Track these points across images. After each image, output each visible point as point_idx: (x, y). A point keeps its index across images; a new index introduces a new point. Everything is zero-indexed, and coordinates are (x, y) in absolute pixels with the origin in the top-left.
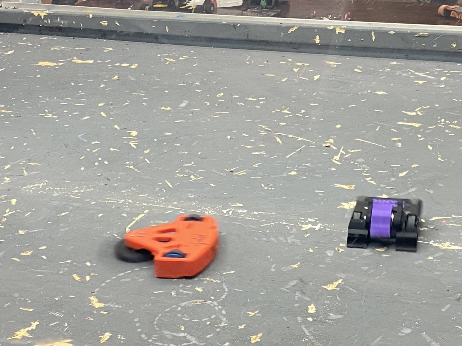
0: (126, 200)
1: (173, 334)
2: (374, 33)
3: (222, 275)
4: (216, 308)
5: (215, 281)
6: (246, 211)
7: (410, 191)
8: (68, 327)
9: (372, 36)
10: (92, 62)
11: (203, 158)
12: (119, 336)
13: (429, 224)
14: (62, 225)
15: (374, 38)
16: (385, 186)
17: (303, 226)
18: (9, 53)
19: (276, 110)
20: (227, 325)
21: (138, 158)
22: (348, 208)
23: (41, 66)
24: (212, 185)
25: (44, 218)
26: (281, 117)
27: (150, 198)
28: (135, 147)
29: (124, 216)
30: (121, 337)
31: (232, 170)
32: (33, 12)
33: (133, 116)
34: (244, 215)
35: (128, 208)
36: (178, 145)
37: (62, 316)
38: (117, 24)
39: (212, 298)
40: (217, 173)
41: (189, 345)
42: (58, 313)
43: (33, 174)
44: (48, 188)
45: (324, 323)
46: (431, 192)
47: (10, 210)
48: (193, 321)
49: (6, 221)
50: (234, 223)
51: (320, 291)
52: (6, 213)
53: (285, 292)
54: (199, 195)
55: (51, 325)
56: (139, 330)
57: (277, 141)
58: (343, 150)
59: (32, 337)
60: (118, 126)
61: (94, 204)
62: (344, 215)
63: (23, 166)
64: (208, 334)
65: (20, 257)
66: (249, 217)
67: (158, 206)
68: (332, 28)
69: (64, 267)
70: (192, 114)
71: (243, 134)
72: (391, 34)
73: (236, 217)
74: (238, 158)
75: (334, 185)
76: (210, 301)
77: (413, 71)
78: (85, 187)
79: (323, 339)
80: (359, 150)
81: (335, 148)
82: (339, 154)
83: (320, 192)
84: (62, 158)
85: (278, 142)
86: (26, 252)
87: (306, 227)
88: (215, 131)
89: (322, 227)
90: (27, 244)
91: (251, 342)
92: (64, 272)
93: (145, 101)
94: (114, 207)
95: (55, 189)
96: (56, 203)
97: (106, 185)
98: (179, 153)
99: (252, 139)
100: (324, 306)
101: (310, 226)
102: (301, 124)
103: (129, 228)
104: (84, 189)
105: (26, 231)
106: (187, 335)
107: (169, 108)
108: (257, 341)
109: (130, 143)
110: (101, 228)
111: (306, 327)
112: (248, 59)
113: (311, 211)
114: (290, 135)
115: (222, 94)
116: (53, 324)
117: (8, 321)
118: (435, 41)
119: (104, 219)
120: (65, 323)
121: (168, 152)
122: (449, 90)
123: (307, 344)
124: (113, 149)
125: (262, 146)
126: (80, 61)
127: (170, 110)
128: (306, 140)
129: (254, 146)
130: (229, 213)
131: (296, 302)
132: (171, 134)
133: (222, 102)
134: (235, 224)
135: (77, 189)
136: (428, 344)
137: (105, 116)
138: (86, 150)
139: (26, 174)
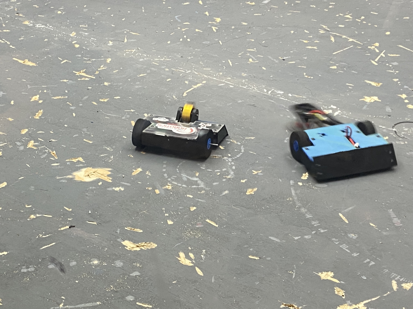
0: (193, 71)
1: (188, 177)
3: (244, 140)
4: (229, 163)
5: (236, 143)
6: (283, 92)
8: (112, 160)
11: (265, 46)
12: (147, 172)
14: (138, 83)
16: (408, 87)
17: (325, 111)
19: (340, 14)
20: (232, 178)
21: (215, 39)
22: (369, 102)
24: (263, 68)
25: (127, 76)
26: (342, 20)
27: (211, 72)
28: (215, 31)
29: (186, 83)
30: (148, 173)
31: (284, 58)
33: (222, 7)
34: (280, 95)
35: (192, 77)
36: (248, 33)
37: (111, 151)
39: (229, 155)
40: (271, 59)
41: (198, 187)
42: (109, 148)
43: (132, 41)
44: (138, 54)
45: (311, 188)
47: (103, 66)
48: (208, 170)
49: (98, 74)
50: (270, 100)
52: (100, 68)
54: (250, 74)
55: (101, 156)
56: (164, 170)
57: (331, 39)
58: (384, 54)
59: (84, 162)
60: (208, 13)
61: (167, 71)
62: (363, 107)
63: (126, 35)
64: (216, 182)
65: (98, 102)
66: (283, 98)
67: (215, 79)
69: (127, 114)
70: (270, 9)
71: (305, 31)
73: (272, 96)
74: (293, 49)
75: (364, 80)
76: (227, 158)
78: (165, 57)
79: (304, 201)
80: (397, 55)
81: (377, 51)
82: (379, 57)
83: (350, 85)
84: (156, 32)
85: (332, 41)
86: (104, 99)
87: (327, 112)
88: (283, 26)
89: (340, 114)
90: (107, 93)
91: (246, 193)
92: (126, 118)
94: (181, 75)
95: (143, 55)
96: (139, 66)
97: (182, 57)
98: (247, 40)
99: (310, 36)
101: (331, 111)
102: (357, 28)
103: (186, 93)
104: (164, 58)
105: (110, 83)
106: (199, 180)
107: (253, 4)
108: (251, 193)
109: (212, 27)
110: (165, 89)
111: (294, 190)
113: (336, 100)
114: (344, 35)
116: (103, 155)
117: (72, 147)
119: (170, 83)
120: (111, 156)
121: (239, 38)
123: (290, 202)
124: (198, 29)
125: (317, 42)
127: (253, 5)
128: (356, 41)
129: (311, 41)
130: (269, 92)
131: (294, 169)
132: (247, 24)
133: (298, 3)
134: (270, 102)
135: (159, 58)
136: (390, 219)
137: (202, 4)
138: (177, 28)
139: (126, 41)
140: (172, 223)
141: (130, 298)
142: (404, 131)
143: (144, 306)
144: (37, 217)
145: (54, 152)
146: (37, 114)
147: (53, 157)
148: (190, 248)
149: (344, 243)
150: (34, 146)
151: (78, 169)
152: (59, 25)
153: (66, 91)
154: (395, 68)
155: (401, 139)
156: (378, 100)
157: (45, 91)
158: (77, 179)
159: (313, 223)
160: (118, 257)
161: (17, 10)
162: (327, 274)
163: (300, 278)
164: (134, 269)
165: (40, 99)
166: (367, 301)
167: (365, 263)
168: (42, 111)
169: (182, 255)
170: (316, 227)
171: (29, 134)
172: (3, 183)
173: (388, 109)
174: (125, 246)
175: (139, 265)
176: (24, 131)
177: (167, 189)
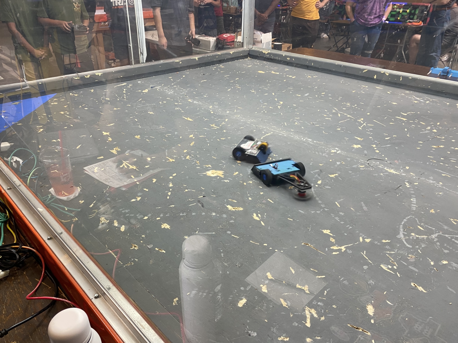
0: (267, 127)
2: (402, 77)
6: (311, 140)
7: (387, 146)
8: (225, 167)
9: (400, 79)
10: (278, 73)
11: (304, 117)
13: (389, 161)
14: (240, 131)
15: (401, 79)
16: (377, 141)
17: (332, 150)
18: (250, 66)
19: (344, 103)
22: (356, 147)
23: (259, 73)
24: (302, 127)
25: (235, 128)
26: (345, 106)
27: (276, 128)
28: (279, 108)
29: (263, 133)
30: (241, 175)
31: (313, 123)
32: (263, 51)
33: (284, 96)
35: (266, 130)
36: (296, 110)
37: (224, 163)
38: (294, 60)
40: (307, 123)
42: (223, 161)
43: (238, 111)
44: (241, 118)
45: (322, 188)
46: (397, 148)
47: (224, 123)
49: (221, 126)
51: (326, 176)
52: (222, 123)
53: (312, 173)
54: (295, 130)
55: (220, 165)
56: (249, 174)
58: (365, 124)
59: (211, 167)
60: (277, 99)
61: (254, 126)
62: (353, 150)
63: (236, 108)
65: (220, 139)
66: (311, 143)
67: (277, 131)
68: (383, 72)
69: (233, 146)
70: (308, 99)
71: (326, 110)
72: (410, 79)
73: (306, 141)
74: (319, 119)
75: (354, 137)
77: (415, 97)
78: (254, 120)
79: (318, 194)
80: (373, 125)
81: (362, 122)
82: (363, 125)
83: (347, 139)
85: (339, 116)
86: (223, 138)
87: (333, 151)
88: (314, 107)
89: (340, 153)
90: (224, 136)
92: (232, 148)
93: (292, 91)
94: (261, 129)
95: (243, 118)
96: (241, 123)
97: (262, 120)
98: (295, 113)
99: (328, 113)
100: (325, 182)
101: (335, 151)
102: (352, 110)
103: (263, 138)
107: (300, 95)
109: (278, 106)
111: (313, 188)
112: (342, 81)
113: (339, 145)
114: (346, 113)
115: (324, 93)
117: (206, 160)
118: (430, 85)
119: (255, 132)
120: (224, 165)
121: (291, 112)
122: (428, 107)
123: (311, 194)
124: (271, 107)
125: (331, 116)
126: (274, 73)
128: (351, 117)
129: (328, 116)
130: (304, 139)
131: (314, 178)
132: (296, 105)
133: (323, 96)
134: (304, 144)
135: (251, 120)
136: (362, 207)
137: (274, 94)
138: (260, 106)
139: (235, 111)
140: (251, 199)
141: (229, 232)
142: (373, 163)
143: (235, 237)
144: (188, 191)
145: (198, 161)
146: (192, 143)
147: (198, 164)
148: (259, 212)
149: (337, 216)
150: (189, 158)
151: (209, 170)
152: (205, 102)
153: (206, 134)
154: (371, 131)
155: (371, 167)
156: (360, 147)
157: (196, 133)
158: (208, 175)
159: (322, 205)
160: (225, 213)
161: (186, 94)
162: (327, 231)
163: (313, 231)
164: (232, 219)
165: (193, 136)
166: (346, 246)
167: (347, 227)
168: (194, 142)
169: (255, 215)
170: (323, 207)
171: (188, 153)
172: (174, 174)
173: (366, 152)
174: (228, 208)
175: (234, 217)
176: (185, 151)
177: (250, 183)
